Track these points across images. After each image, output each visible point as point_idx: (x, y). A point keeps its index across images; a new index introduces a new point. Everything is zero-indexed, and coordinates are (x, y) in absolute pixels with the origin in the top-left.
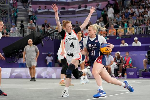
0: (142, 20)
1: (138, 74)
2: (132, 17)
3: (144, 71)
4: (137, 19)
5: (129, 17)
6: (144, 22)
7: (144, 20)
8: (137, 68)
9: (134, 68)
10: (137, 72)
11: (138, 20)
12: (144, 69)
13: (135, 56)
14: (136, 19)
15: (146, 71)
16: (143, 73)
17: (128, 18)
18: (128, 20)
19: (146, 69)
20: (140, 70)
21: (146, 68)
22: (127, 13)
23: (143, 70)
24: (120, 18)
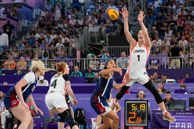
0: (53, 50)
1: (42, 126)
2: (39, 46)
3: (50, 122)
4: (46, 48)
5: (36, 45)
6: (56, 53)
7: (56, 51)
8: (41, 117)
9: (37, 117)
10: (40, 123)
11: (48, 49)
12: (51, 120)
13: (39, 100)
14: (44, 48)
15: (53, 122)
16: (49, 124)
17: (33, 46)
18: (33, 49)
19: (53, 120)
20: (44, 120)
21: (53, 118)
22: (33, 39)
23: (49, 120)
24: (23, 45)
